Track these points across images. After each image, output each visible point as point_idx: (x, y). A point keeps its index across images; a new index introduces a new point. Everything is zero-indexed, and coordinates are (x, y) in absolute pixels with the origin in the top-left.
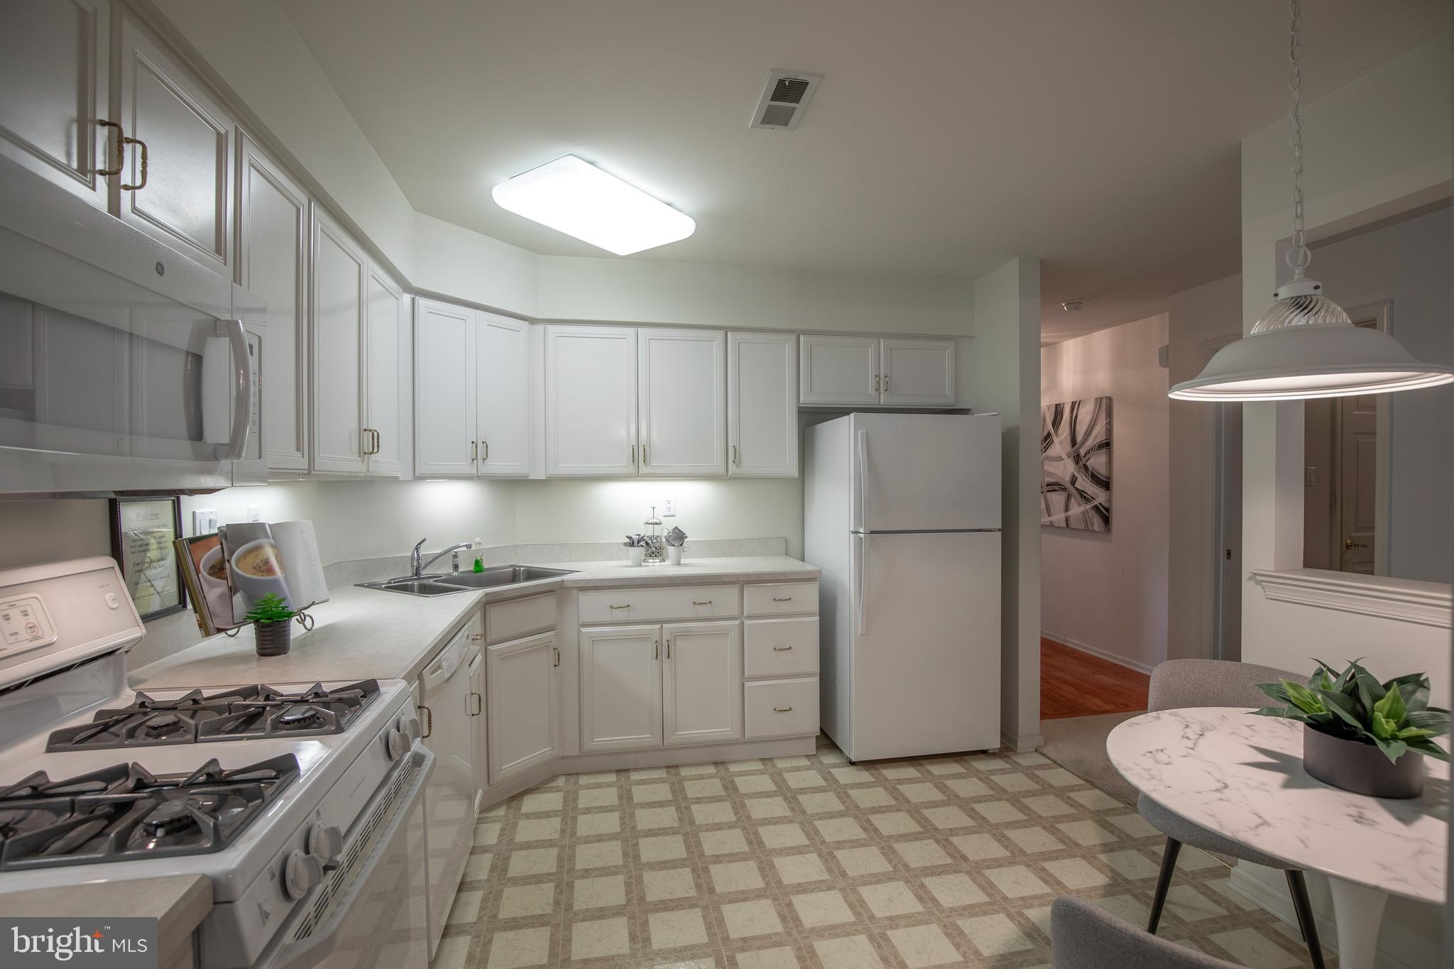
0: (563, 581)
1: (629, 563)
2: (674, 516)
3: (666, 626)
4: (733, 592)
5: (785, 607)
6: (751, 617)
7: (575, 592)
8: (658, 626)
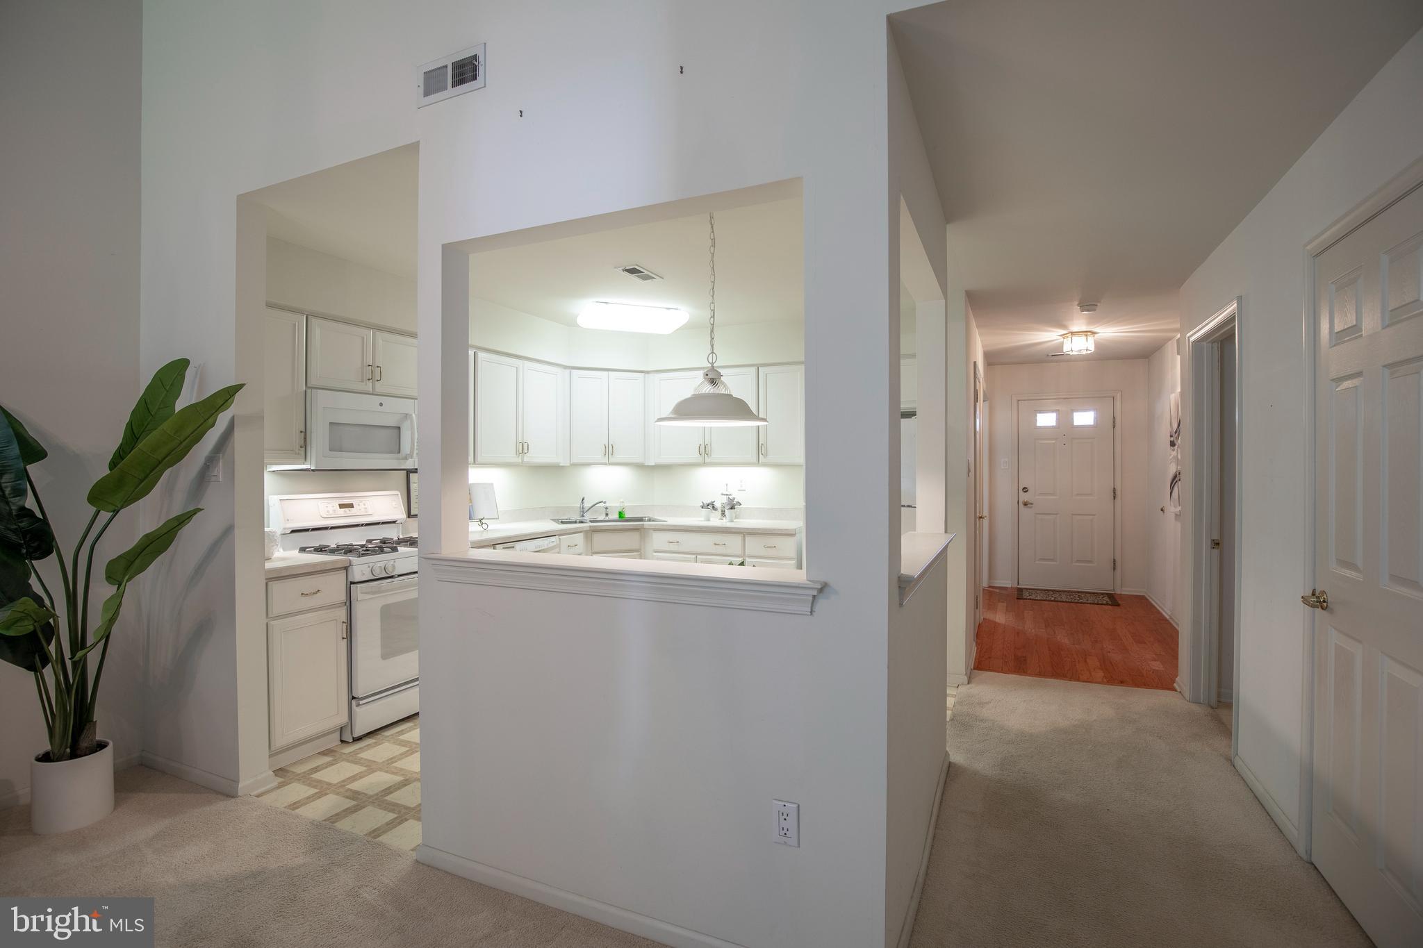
0: (643, 525)
1: (703, 519)
2: (744, 490)
3: (698, 556)
4: (739, 539)
5: (771, 552)
6: (750, 557)
7: (651, 531)
8: (694, 556)
